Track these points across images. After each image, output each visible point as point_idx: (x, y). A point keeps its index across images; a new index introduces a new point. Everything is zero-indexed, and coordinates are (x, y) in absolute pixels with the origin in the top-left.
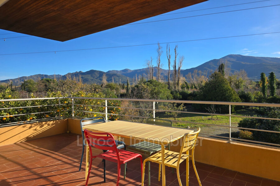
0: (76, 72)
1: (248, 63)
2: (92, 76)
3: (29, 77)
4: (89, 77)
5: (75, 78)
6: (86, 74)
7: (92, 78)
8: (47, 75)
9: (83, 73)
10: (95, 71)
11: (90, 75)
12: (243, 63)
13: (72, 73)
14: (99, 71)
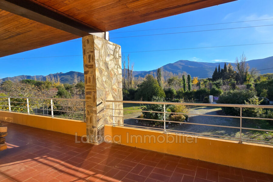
0: (57, 73)
1: (193, 67)
2: (71, 76)
3: (13, 77)
4: (69, 77)
5: (53, 78)
6: (66, 75)
7: (72, 78)
8: (30, 76)
9: (64, 74)
10: (74, 72)
11: (69, 76)
12: (189, 66)
13: (53, 74)
14: (77, 72)
